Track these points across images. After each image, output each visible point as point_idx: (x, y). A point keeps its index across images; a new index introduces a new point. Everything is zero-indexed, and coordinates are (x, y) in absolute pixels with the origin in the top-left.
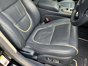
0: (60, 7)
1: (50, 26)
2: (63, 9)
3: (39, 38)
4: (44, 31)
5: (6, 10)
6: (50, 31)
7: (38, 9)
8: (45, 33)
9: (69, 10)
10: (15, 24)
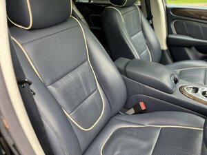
0: (176, 81)
1: (147, 124)
2: (185, 89)
3: (117, 153)
4: (131, 135)
5: (58, 83)
6: (145, 140)
7: (123, 79)
8: (132, 141)
9: (200, 92)
10: (70, 112)
